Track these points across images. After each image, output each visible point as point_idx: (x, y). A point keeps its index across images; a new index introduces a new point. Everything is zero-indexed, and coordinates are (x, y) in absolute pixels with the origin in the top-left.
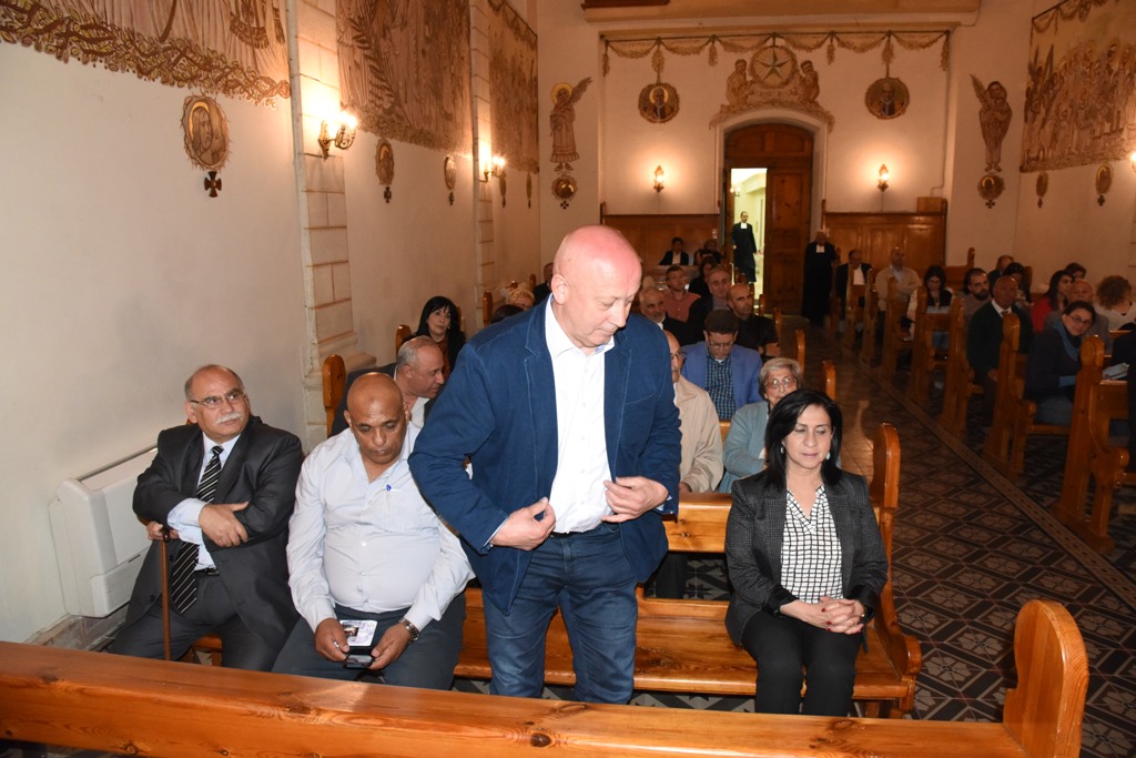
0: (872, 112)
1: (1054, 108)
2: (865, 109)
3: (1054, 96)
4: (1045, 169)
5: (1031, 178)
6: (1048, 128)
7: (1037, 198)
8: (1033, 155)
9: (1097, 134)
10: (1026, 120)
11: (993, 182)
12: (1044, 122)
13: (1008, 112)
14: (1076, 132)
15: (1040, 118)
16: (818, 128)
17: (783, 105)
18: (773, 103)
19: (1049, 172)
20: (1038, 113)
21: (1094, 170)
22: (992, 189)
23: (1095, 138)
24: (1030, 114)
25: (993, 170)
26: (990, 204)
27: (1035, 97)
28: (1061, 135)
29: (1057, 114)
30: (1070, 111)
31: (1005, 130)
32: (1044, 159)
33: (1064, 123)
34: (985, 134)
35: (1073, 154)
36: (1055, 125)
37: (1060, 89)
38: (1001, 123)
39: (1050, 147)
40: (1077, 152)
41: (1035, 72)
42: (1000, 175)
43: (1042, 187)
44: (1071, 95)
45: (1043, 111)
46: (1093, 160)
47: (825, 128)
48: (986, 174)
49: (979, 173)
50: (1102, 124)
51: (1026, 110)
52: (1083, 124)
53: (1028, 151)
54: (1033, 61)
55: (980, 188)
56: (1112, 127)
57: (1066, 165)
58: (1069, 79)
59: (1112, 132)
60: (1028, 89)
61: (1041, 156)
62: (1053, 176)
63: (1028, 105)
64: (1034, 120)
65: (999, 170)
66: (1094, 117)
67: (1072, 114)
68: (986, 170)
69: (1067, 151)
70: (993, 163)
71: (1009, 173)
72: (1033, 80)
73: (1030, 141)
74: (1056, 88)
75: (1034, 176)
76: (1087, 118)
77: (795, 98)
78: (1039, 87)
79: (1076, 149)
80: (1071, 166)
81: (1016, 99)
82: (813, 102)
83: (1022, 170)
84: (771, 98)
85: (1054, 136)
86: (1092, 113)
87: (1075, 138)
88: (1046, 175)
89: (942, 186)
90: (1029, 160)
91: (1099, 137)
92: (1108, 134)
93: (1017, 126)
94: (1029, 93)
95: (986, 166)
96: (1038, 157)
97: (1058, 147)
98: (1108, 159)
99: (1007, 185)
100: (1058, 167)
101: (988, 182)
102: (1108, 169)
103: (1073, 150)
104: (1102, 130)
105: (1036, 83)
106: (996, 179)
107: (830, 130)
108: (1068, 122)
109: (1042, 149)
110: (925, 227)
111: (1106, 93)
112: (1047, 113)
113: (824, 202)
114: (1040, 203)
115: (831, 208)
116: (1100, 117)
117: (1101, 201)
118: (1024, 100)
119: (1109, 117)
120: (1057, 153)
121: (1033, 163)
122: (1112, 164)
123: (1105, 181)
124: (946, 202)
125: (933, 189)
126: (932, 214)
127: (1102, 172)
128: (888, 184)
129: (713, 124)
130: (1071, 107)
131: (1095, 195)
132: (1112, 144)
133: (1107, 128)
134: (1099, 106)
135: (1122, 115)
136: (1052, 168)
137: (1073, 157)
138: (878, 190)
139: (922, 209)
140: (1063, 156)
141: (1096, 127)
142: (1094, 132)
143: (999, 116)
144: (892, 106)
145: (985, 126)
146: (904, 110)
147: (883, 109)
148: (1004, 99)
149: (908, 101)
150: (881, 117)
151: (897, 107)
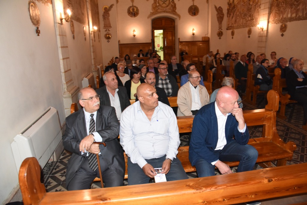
0: (190, 14)
1: (235, 14)
2: (188, 13)
3: (235, 11)
4: (233, 29)
5: (230, 32)
6: (234, 19)
7: (232, 37)
8: (230, 26)
9: (247, 20)
10: (228, 16)
11: (220, 32)
12: (232, 17)
13: (223, 15)
14: (241, 20)
15: (231, 16)
17: (167, 12)
18: (164, 12)
19: (235, 30)
20: (231, 15)
21: (247, 29)
22: (220, 34)
24: (229, 15)
25: (220, 30)
26: (220, 38)
27: (230, 11)
28: (238, 20)
30: (239, 14)
31: (223, 19)
32: (233, 27)
33: (238, 18)
34: (218, 20)
35: (241, 25)
36: (236, 18)
38: (222, 17)
39: (235, 23)
40: (242, 25)
41: (229, 4)
42: (222, 31)
43: (233, 34)
45: (232, 14)
46: (246, 27)
48: (219, 30)
49: (217, 30)
51: (228, 14)
52: (243, 18)
54: (229, 1)
55: (217, 34)
56: (251, 18)
57: (239, 28)
58: (239, 6)
60: (228, 9)
61: (232, 26)
62: (236, 31)
64: (230, 17)
65: (222, 29)
66: (246, 16)
68: (219, 29)
70: (220, 28)
71: (224, 30)
72: (229, 6)
73: (229, 22)
74: (235, 8)
75: (231, 31)
76: (244, 16)
77: (170, 10)
78: (231, 8)
79: (242, 24)
80: (241, 28)
81: (225, 12)
82: (175, 11)
83: (227, 29)
84: (164, 10)
85: (236, 21)
87: (241, 21)
88: (234, 31)
89: (208, 34)
90: (229, 27)
93: (225, 18)
94: (228, 10)
95: (219, 28)
96: (231, 26)
97: (237, 23)
98: (250, 26)
99: (224, 33)
100: (237, 28)
101: (219, 33)
102: (250, 29)
103: (241, 24)
105: (230, 7)
107: (180, 19)
108: (239, 17)
109: (232, 24)
110: (204, 44)
111: (249, 10)
112: (233, 15)
113: (179, 38)
114: (232, 38)
115: (181, 40)
116: (248, 16)
117: (249, 37)
118: (227, 11)
119: (250, 16)
120: (237, 25)
121: (230, 28)
122: (252, 28)
123: (250, 32)
124: (209, 38)
125: (206, 34)
126: (206, 41)
127: (249, 30)
128: (195, 33)
129: (148, 18)
130: (240, 13)
131: (247, 35)
132: (251, 22)
133: (250, 19)
134: (247, 13)
135: (253, 15)
136: (235, 29)
137: (241, 26)
138: (192, 35)
139: (204, 40)
140: (238, 26)
141: (247, 18)
142: (246, 19)
143: (221, 15)
144: (195, 13)
145: (218, 18)
146: (198, 14)
147: (193, 14)
148: (222, 11)
149: (199, 11)
150: (192, 16)
151: (196, 13)
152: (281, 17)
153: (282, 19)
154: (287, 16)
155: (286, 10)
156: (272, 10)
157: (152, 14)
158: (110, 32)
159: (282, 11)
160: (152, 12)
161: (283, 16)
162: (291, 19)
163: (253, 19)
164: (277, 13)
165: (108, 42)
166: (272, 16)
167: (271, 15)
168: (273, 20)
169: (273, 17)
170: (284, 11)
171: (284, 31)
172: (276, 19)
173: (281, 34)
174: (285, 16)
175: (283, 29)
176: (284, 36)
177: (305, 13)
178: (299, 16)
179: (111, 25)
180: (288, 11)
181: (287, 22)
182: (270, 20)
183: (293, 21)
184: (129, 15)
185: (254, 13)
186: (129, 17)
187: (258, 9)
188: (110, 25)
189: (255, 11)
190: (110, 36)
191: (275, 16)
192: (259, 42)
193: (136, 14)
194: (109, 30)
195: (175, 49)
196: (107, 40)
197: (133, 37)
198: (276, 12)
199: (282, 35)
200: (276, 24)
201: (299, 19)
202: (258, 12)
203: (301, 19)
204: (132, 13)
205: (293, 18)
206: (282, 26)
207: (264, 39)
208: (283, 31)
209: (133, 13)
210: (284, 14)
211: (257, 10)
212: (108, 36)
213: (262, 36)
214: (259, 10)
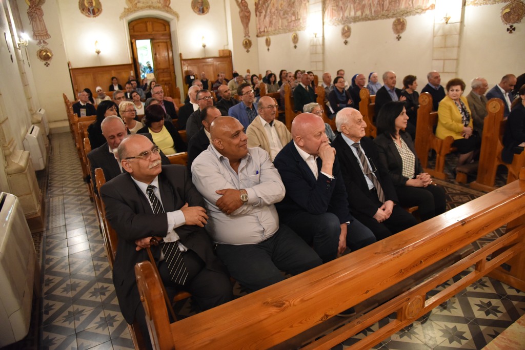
0: (195, 12)
1: (269, 10)
3: (268, 6)
4: (268, 35)
5: (262, 40)
6: (267, 19)
7: (266, 48)
8: (262, 30)
9: (290, 21)
10: (256, 15)
11: (248, 42)
12: (265, 16)
13: (249, 12)
14: (280, 21)
15: (263, 14)
16: (172, 19)
17: (154, 8)
18: (150, 7)
20: (262, 12)
21: (291, 35)
22: (248, 45)
23: (289, 22)
24: (258, 13)
25: (247, 37)
26: (248, 51)
27: (259, 6)
28: (274, 21)
29: (271, 12)
31: (249, 20)
32: (267, 32)
33: (274, 17)
34: (242, 21)
36: (271, 18)
37: (270, 3)
38: (247, 17)
39: (270, 26)
40: (282, 28)
42: (250, 39)
43: (268, 43)
44: (276, 5)
45: (264, 12)
46: (290, 31)
47: (176, 19)
48: (244, 38)
49: (242, 39)
50: (291, 17)
51: (256, 11)
52: (283, 17)
53: (260, 28)
55: (243, 44)
56: (295, 18)
57: (278, 34)
59: (296, 20)
60: (256, 3)
61: (266, 30)
62: (273, 38)
63: (257, 9)
64: (260, 16)
65: (249, 37)
66: (288, 14)
67: (277, 13)
68: (245, 37)
69: (277, 28)
70: (247, 34)
71: (253, 38)
73: (260, 24)
74: (268, 2)
75: (264, 38)
76: (284, 15)
77: (160, 5)
78: (260, 2)
80: (280, 33)
81: (252, 7)
82: (168, 6)
83: (258, 36)
84: (148, 4)
85: (271, 22)
86: (286, 13)
87: (280, 23)
88: (270, 38)
89: (228, 45)
90: (260, 32)
91: (291, 22)
92: (294, 21)
93: (253, 18)
94: (256, 5)
95: (244, 35)
96: (264, 31)
97: (273, 26)
98: (295, 31)
99: (253, 43)
100: (274, 34)
101: (246, 42)
102: (297, 35)
103: (280, 27)
104: (291, 19)
106: (249, 40)
107: (178, 20)
108: (277, 16)
109: (266, 27)
110: (224, 62)
111: (291, 4)
112: (266, 12)
113: (181, 54)
114: (268, 50)
115: (184, 57)
116: (290, 14)
117: (295, 47)
118: (254, 7)
119: (294, 14)
120: (273, 29)
121: (262, 33)
122: (298, 32)
123: (295, 39)
124: (230, 52)
125: (225, 46)
126: (226, 57)
127: (294, 36)
128: (206, 45)
129: (121, 18)
130: (277, 10)
131: (293, 45)
132: (297, 24)
133: (293, 18)
134: (288, 10)
135: (299, 13)
136: (272, 35)
137: (280, 30)
138: (203, 48)
139: (222, 55)
140: (276, 30)
141: (288, 18)
142: (288, 20)
143: (246, 13)
144: (203, 9)
145: (242, 18)
146: (208, 11)
147: (200, 11)
148: (247, 7)
149: (209, 7)
150: (199, 14)
151: (205, 9)
152: (341, 15)
153: (342, 18)
154: (350, 14)
155: (347, 6)
156: (327, 5)
157: (128, 11)
158: (48, 47)
159: (342, 7)
160: (127, 7)
161: (343, 15)
162: (356, 20)
163: (300, 19)
164: (335, 10)
165: (47, 65)
166: (328, 14)
167: (326, 13)
168: (331, 20)
169: (329, 17)
170: (344, 7)
171: (348, 36)
172: (334, 18)
173: (344, 40)
174: (346, 14)
175: (346, 34)
176: (348, 45)
177: (373, 10)
178: (366, 15)
179: (49, 33)
180: (351, 7)
181: (350, 23)
182: (325, 20)
183: (358, 21)
184: (82, 13)
185: (299, 10)
186: (82, 17)
187: (305, 4)
188: (47, 32)
189: (301, 7)
190: (48, 53)
191: (332, 15)
192: (312, 54)
193: (96, 10)
194: (44, 42)
195: (174, 72)
196: (44, 62)
197: (96, 54)
198: (333, 9)
199: (346, 43)
200: (336, 25)
201: (366, 19)
202: (307, 9)
203: (369, 19)
204: (89, 10)
205: (359, 17)
206: (343, 29)
207: (319, 49)
208: (346, 36)
209: (91, 9)
210: (345, 11)
211: (303, 5)
212: (44, 54)
213: (316, 45)
214: (307, 4)
